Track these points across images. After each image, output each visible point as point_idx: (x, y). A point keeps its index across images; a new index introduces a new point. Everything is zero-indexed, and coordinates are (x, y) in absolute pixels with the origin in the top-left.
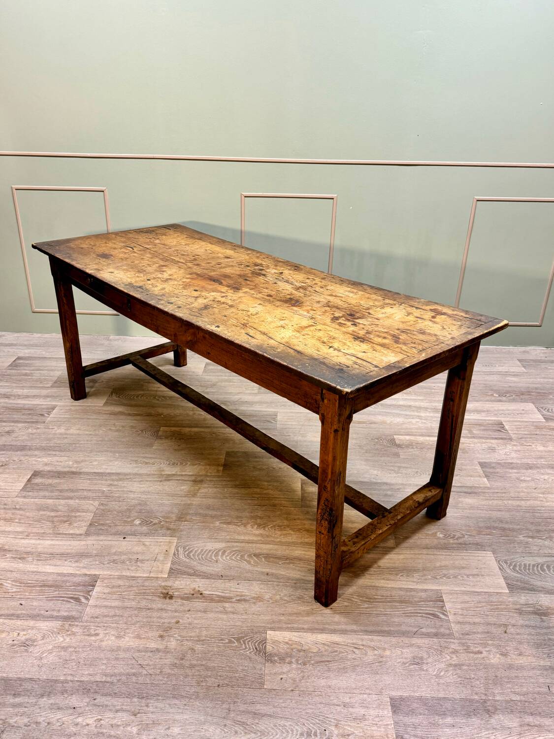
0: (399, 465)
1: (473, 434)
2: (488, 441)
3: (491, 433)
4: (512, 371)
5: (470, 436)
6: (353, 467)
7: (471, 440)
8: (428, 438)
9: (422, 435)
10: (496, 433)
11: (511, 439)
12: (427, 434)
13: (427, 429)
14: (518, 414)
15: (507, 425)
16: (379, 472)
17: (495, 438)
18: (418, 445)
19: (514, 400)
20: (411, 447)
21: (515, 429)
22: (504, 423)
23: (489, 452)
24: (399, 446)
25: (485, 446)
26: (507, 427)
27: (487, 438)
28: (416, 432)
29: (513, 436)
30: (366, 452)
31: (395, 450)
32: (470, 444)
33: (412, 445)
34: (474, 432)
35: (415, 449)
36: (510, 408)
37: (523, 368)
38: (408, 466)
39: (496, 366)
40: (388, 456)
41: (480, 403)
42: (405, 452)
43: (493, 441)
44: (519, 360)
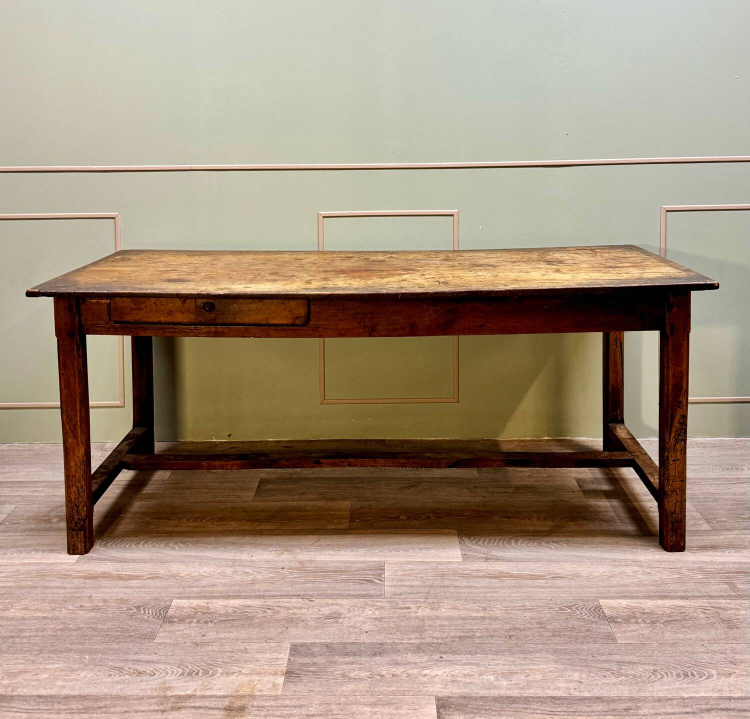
0: (618, 658)
1: (738, 590)
5: (733, 594)
6: (533, 667)
7: (737, 602)
8: (660, 602)
9: (649, 597)
12: (657, 594)
13: (653, 585)
16: (584, 676)
18: (646, 616)
20: (633, 621)
24: (611, 620)
28: (637, 592)
30: (553, 636)
31: (605, 628)
32: (737, 609)
33: (635, 617)
34: (739, 587)
35: (643, 625)
38: (636, 659)
40: (595, 642)
41: (737, 532)
42: (625, 632)
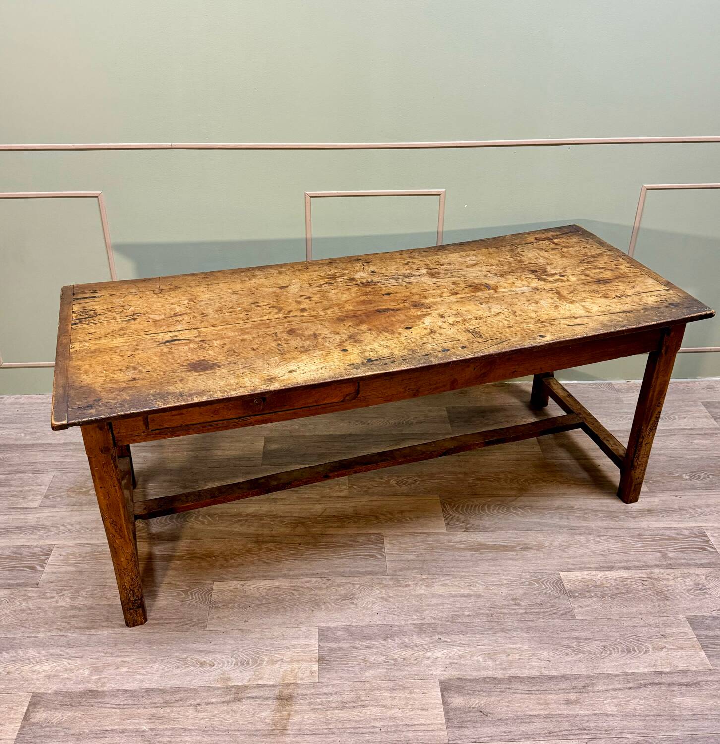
0: (576, 634)
1: (668, 558)
2: (692, 571)
3: (693, 555)
4: (699, 426)
5: (665, 563)
6: (512, 646)
7: (668, 571)
8: (608, 574)
9: (598, 569)
10: (700, 555)
12: (606, 565)
13: (603, 555)
15: (712, 536)
16: (551, 654)
17: (701, 564)
18: (597, 589)
20: (587, 595)
22: (708, 533)
23: (697, 595)
24: (570, 594)
25: (690, 582)
26: (712, 540)
27: (689, 566)
28: (589, 563)
30: (526, 613)
31: (566, 603)
32: (668, 580)
33: (588, 591)
34: (670, 555)
35: (595, 599)
36: (710, 502)
37: (713, 420)
38: (590, 635)
39: (675, 418)
40: (559, 618)
42: (581, 607)
43: (699, 571)
44: (705, 405)
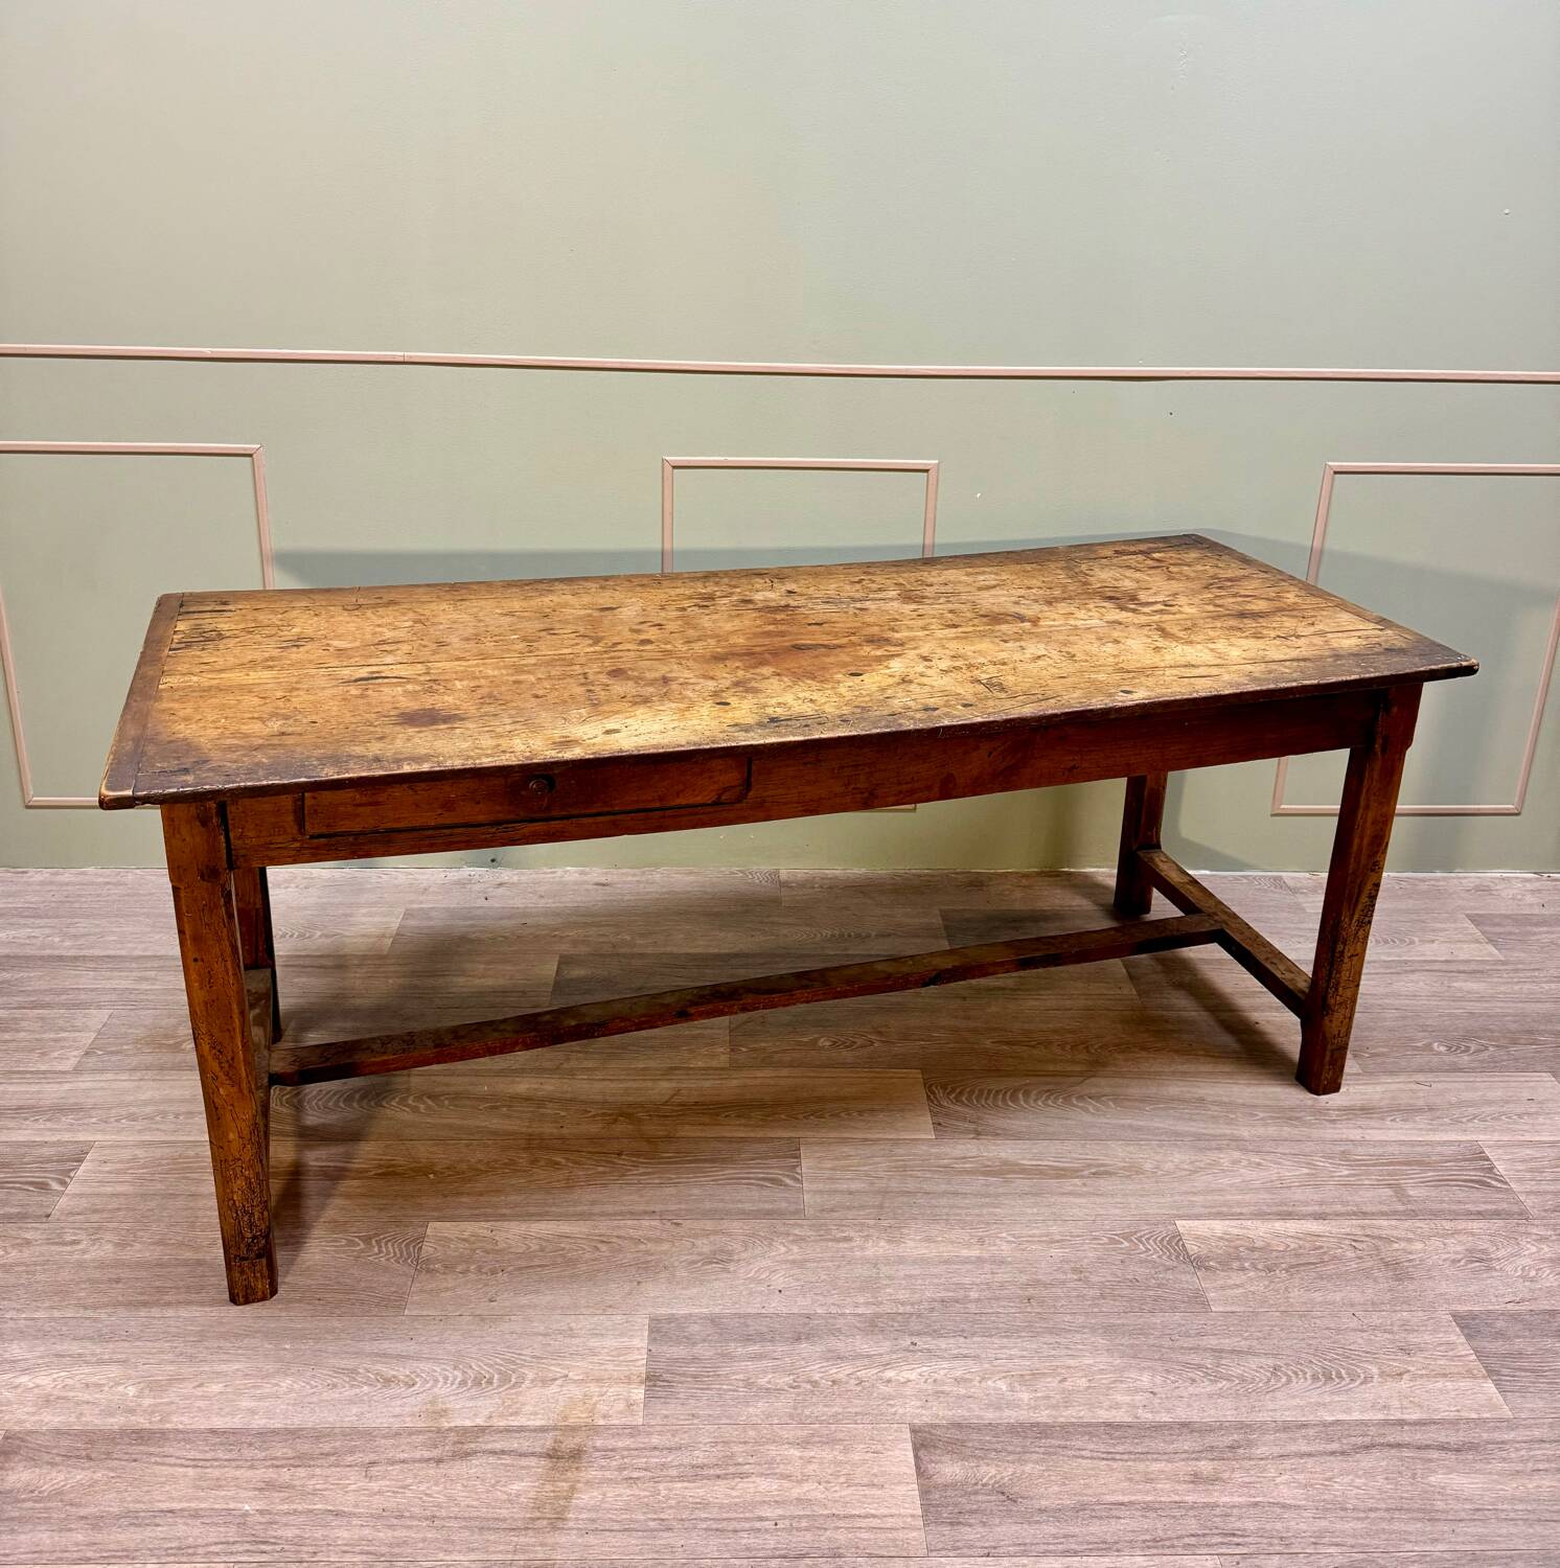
0: (1213, 1342)
1: (1408, 1200)
2: (1461, 1225)
3: (1461, 1195)
4: (1462, 957)
5: (1401, 1208)
6: (1071, 1362)
7: (1408, 1224)
8: (1278, 1225)
9: (1260, 1215)
10: (1476, 1195)
11: (1523, 1215)
12: (1274, 1209)
13: (1268, 1190)
14: (1520, 1116)
15: (1498, 1160)
16: (1159, 1379)
17: (1479, 1213)
18: (1256, 1255)
19: (1493, 1066)
20: (1235, 1265)
21: (1528, 1175)
22: (1488, 1152)
23: (1474, 1271)
24: (1198, 1263)
25: (1456, 1246)
26: (1501, 1168)
27: (1455, 1216)
28: (1239, 1204)
29: (1529, 1202)
30: (1103, 1296)
31: (1189, 1280)
32: (1409, 1240)
33: (1238, 1258)
34: (1411, 1193)
35: (1252, 1274)
36: (1493, 1095)
37: (1491, 948)
38: (1243, 1344)
39: (1412, 942)
40: (1174, 1309)
41: (1402, 1078)
42: (1223, 1287)
43: (1475, 1226)
44: (1476, 920)
